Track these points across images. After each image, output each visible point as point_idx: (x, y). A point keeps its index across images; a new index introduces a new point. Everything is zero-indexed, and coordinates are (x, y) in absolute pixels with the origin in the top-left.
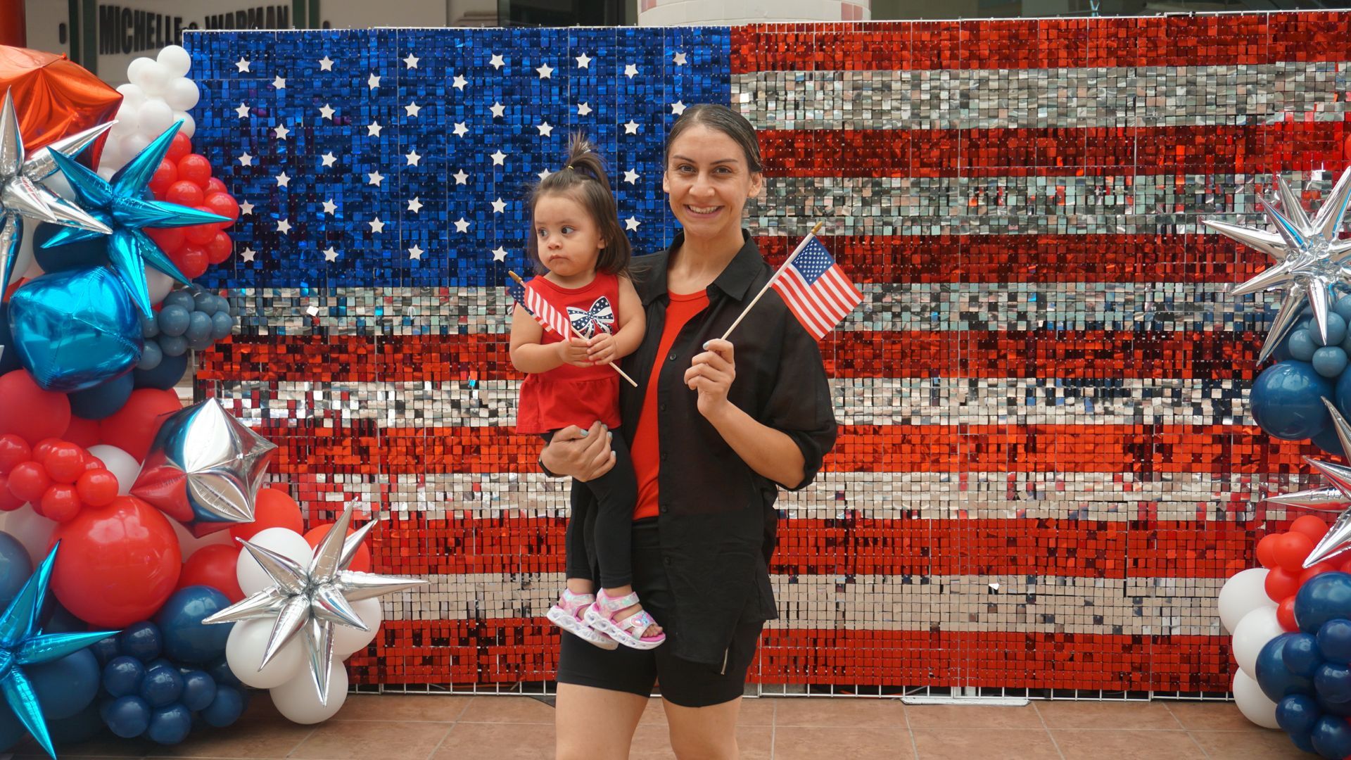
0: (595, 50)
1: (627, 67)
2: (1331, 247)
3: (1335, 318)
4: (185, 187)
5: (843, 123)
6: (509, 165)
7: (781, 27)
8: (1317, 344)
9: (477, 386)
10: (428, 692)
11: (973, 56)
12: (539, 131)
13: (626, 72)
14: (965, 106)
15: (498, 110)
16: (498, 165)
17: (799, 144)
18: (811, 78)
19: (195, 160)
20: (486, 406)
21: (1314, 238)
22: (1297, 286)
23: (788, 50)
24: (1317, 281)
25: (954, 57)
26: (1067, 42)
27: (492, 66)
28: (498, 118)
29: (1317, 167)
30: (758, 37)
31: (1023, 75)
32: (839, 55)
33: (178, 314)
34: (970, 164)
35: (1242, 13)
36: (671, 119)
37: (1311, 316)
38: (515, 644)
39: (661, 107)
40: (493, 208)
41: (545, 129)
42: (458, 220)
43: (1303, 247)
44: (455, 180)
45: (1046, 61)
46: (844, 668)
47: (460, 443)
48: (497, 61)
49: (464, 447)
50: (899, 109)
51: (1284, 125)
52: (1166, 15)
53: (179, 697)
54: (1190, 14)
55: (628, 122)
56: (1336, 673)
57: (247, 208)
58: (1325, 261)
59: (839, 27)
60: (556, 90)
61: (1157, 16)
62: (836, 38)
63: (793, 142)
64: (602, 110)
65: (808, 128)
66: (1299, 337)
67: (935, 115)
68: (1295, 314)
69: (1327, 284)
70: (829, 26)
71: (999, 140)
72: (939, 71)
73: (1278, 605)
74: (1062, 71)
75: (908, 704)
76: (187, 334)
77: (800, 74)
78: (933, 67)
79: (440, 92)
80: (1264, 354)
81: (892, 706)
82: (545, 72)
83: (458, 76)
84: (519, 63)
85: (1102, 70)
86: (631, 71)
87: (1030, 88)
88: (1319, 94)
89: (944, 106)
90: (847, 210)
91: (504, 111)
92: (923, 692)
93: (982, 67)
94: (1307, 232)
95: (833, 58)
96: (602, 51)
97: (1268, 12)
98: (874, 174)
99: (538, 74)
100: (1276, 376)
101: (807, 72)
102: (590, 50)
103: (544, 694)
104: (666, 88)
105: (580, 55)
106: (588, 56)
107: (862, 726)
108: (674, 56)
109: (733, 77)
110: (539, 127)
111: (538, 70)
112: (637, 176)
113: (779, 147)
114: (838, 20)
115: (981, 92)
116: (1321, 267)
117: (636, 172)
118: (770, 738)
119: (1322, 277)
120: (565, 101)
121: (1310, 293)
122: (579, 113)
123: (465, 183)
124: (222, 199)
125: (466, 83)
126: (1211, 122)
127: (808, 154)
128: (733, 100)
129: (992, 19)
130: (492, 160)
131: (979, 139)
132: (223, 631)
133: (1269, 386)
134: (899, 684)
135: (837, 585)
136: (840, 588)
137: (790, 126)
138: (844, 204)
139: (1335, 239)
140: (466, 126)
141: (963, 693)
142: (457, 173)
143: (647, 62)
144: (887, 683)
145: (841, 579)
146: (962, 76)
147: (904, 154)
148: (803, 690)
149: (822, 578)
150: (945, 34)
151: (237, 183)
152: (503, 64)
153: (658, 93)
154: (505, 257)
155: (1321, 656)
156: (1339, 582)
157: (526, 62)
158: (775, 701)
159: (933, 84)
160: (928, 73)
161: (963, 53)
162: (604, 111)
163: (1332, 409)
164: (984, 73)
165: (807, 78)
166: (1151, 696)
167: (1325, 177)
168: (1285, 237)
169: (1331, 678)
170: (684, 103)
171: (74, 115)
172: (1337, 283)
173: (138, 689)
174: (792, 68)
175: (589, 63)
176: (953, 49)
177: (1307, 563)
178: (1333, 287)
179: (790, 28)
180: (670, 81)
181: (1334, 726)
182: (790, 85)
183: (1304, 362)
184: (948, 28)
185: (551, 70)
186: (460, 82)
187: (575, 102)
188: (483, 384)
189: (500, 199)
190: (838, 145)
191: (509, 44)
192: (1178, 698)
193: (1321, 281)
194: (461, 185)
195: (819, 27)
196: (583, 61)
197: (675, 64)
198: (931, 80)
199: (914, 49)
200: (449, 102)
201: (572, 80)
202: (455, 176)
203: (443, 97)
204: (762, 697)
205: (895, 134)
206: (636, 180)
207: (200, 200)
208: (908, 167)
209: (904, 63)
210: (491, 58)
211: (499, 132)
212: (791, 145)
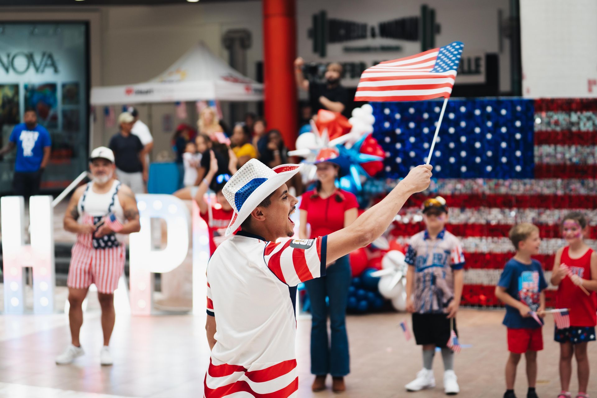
0: (493, 106)
4: (370, 149)
6: (466, 142)
15: (463, 124)
19: (372, 141)
28: (463, 127)
33: (368, 187)
40: (461, 155)
42: (451, 158)
53: (365, 298)
57: (388, 154)
76: (370, 193)
82: (477, 112)
86: (503, 112)
91: (465, 125)
96: (496, 106)
99: (475, 113)
102: (491, 105)
105: (488, 107)
106: (491, 107)
108: (517, 108)
109: (536, 113)
112: (506, 145)
124: (380, 152)
132: (377, 280)
140: (454, 129)
143: (509, 109)
151: (386, 147)
154: (465, 170)
171: (340, 130)
173: (354, 294)
175: (491, 110)
185: (479, 112)
187: (487, 121)
189: (463, 152)
191: (468, 104)
194: (452, 147)
196: (489, 109)
207: (374, 153)
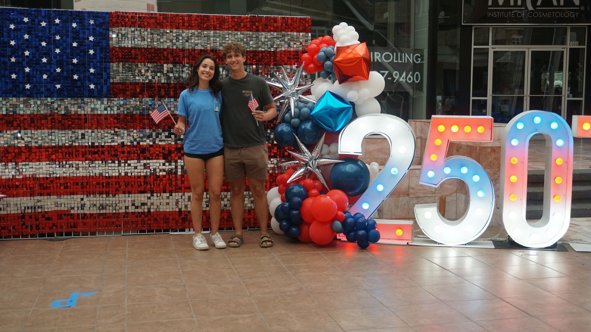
0: (61, 17)
1: (73, 24)
2: (296, 89)
3: (296, 109)
5: (148, 45)
6: (31, 57)
7: (126, 13)
8: (292, 118)
9: (20, 132)
10: (3, 239)
11: (189, 25)
12: (41, 44)
13: (73, 26)
14: (187, 41)
15: (26, 37)
16: (27, 56)
17: (133, 51)
18: (137, 30)
20: (23, 139)
21: (291, 86)
22: (287, 100)
23: (129, 21)
24: (292, 99)
25: (183, 25)
26: (219, 22)
27: (24, 21)
28: (27, 39)
29: (294, 64)
30: (118, 16)
31: (205, 32)
32: (146, 23)
34: (189, 60)
35: (272, 16)
36: (89, 42)
37: (290, 110)
38: (36, 221)
39: (85, 38)
40: (25, 70)
41: (44, 44)
42: (12, 74)
43: (288, 88)
44: (11, 60)
45: (213, 28)
46: (150, 224)
47: (14, 152)
48: (26, 20)
49: (16, 153)
50: (166, 42)
51: (285, 51)
52: (249, 15)
54: (257, 16)
55: (74, 42)
56: (294, 212)
58: (294, 93)
59: (146, 14)
60: (47, 31)
61: (247, 16)
62: (144, 17)
63: (131, 51)
64: (64, 38)
65: (136, 47)
66: (287, 115)
67: (177, 43)
68: (287, 108)
69: (295, 100)
70: (142, 13)
71: (198, 53)
72: (178, 30)
73: (281, 195)
74: (218, 31)
75: (172, 235)
77: (133, 29)
78: (177, 29)
79: (5, 29)
80: (278, 121)
81: (166, 235)
82: (44, 24)
83: (11, 24)
84: (34, 21)
85: (230, 32)
86: (74, 25)
87: (208, 37)
88: (294, 42)
89: (181, 41)
90: (149, 74)
91: (29, 37)
92: (177, 231)
93: (192, 29)
94: (289, 84)
95: (144, 24)
96: (64, 18)
97: (280, 16)
98: (158, 62)
99: (41, 25)
100: (281, 127)
101: (135, 28)
102: (60, 17)
103: (46, 238)
104: (87, 32)
105: (56, 19)
106: (59, 19)
107: (156, 240)
108: (89, 21)
109: (110, 29)
110: (42, 43)
111: (41, 23)
112: (77, 61)
113: (126, 52)
114: (145, 11)
115: (192, 37)
116: (293, 95)
117: (77, 60)
118: (126, 244)
119: (294, 98)
120: (51, 34)
121: (290, 102)
122: (56, 39)
123: (14, 61)
125: (14, 27)
126: (263, 50)
127: (136, 55)
128: (110, 36)
129: (195, 14)
130: (25, 54)
131: (192, 52)
133: (279, 130)
134: (168, 228)
135: (148, 197)
136: (149, 198)
137: (130, 46)
138: (148, 72)
139: (297, 86)
140: (15, 42)
141: (189, 231)
142: (12, 58)
143: (80, 23)
144: (165, 228)
145: (149, 195)
146: (186, 32)
147: (168, 56)
148: (137, 232)
149: (143, 195)
150: (181, 18)
152: (28, 21)
153: (84, 33)
154: (30, 87)
155: (291, 208)
156: (297, 187)
157: (36, 20)
158: (128, 236)
159: (177, 34)
160: (175, 31)
161: (186, 24)
162: (65, 39)
163: (296, 137)
164: (193, 31)
165: (135, 30)
166: (248, 228)
167: (297, 67)
168: (283, 85)
169: (294, 213)
170: (93, 37)
172: (298, 99)
174: (130, 27)
175: (59, 22)
176: (183, 23)
177: (288, 182)
178: (297, 100)
179: (129, 13)
180: (88, 29)
181: (295, 228)
182: (130, 33)
183: (288, 123)
184: (182, 16)
185: (46, 24)
186: (12, 27)
187: (55, 35)
188: (22, 131)
189: (28, 68)
190: (146, 52)
191: (31, 14)
192: (256, 229)
193: (293, 99)
194: (13, 62)
195: (139, 13)
196: (57, 21)
197: (90, 23)
198: (176, 32)
199: (171, 22)
200: (8, 33)
201: (53, 27)
202: (11, 59)
203: (6, 31)
204: (123, 235)
205: (164, 49)
206: (77, 62)
208: (169, 60)
209: (168, 27)
210: (24, 19)
211: (28, 45)
212: (130, 52)
